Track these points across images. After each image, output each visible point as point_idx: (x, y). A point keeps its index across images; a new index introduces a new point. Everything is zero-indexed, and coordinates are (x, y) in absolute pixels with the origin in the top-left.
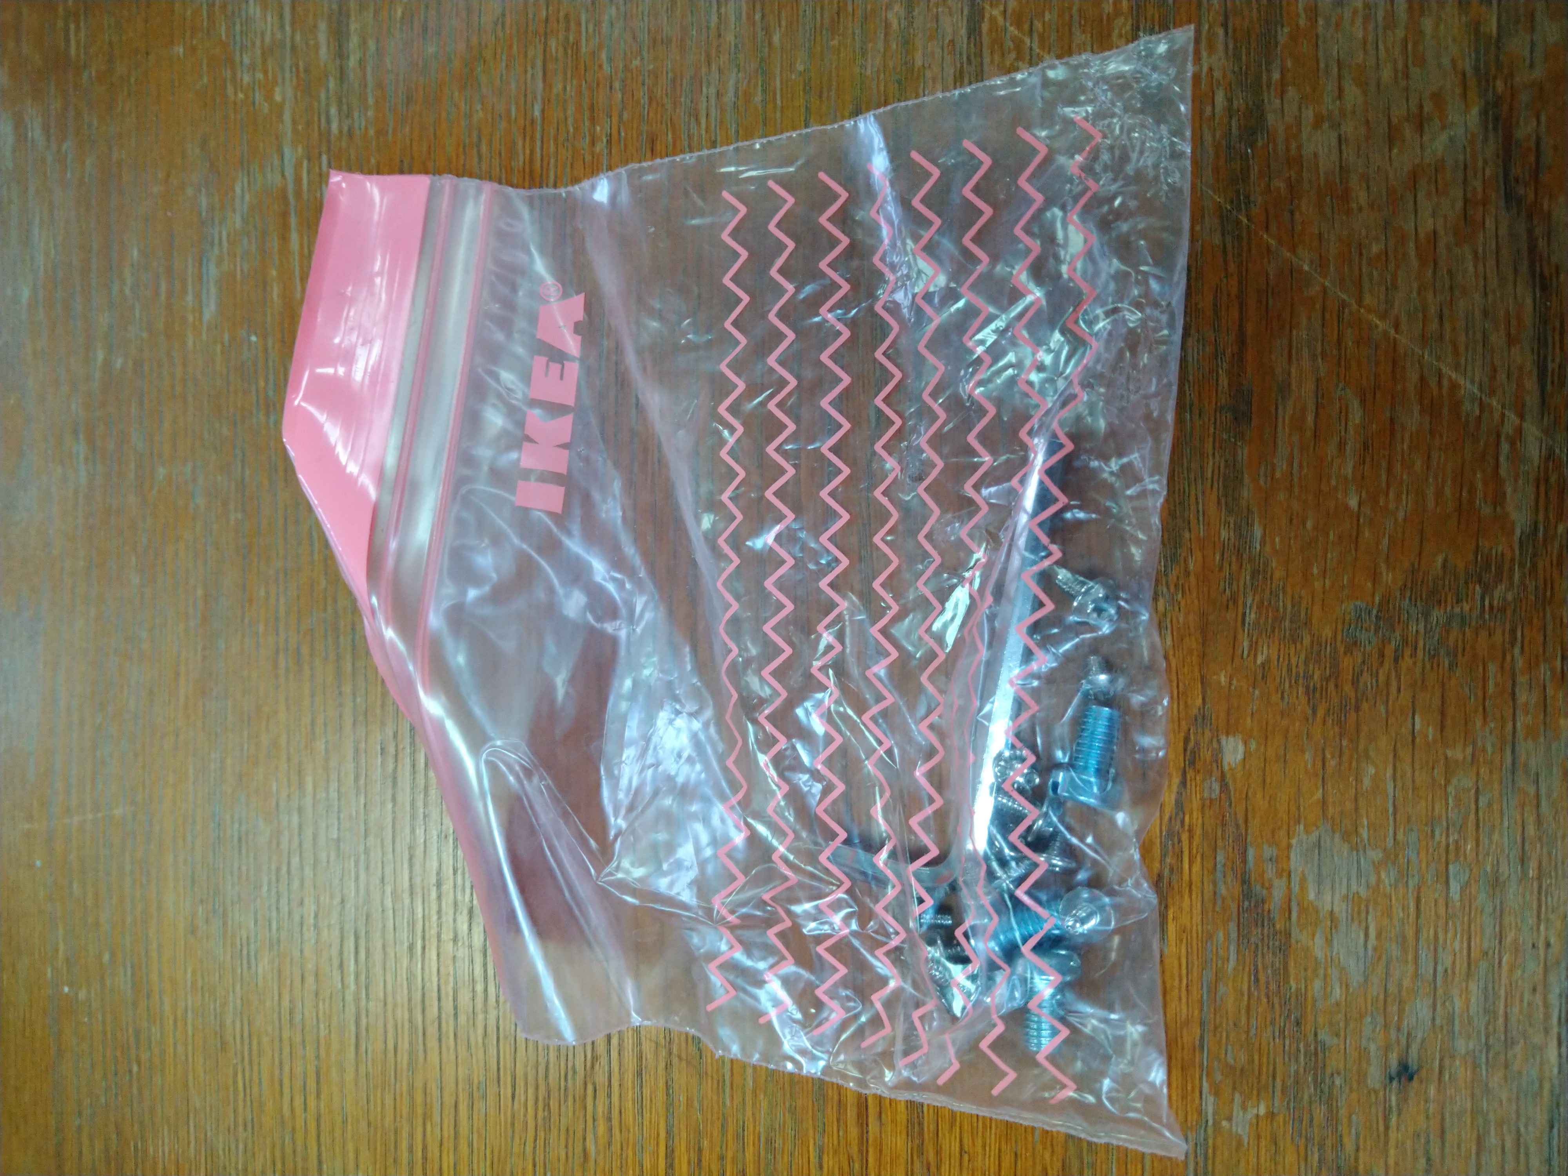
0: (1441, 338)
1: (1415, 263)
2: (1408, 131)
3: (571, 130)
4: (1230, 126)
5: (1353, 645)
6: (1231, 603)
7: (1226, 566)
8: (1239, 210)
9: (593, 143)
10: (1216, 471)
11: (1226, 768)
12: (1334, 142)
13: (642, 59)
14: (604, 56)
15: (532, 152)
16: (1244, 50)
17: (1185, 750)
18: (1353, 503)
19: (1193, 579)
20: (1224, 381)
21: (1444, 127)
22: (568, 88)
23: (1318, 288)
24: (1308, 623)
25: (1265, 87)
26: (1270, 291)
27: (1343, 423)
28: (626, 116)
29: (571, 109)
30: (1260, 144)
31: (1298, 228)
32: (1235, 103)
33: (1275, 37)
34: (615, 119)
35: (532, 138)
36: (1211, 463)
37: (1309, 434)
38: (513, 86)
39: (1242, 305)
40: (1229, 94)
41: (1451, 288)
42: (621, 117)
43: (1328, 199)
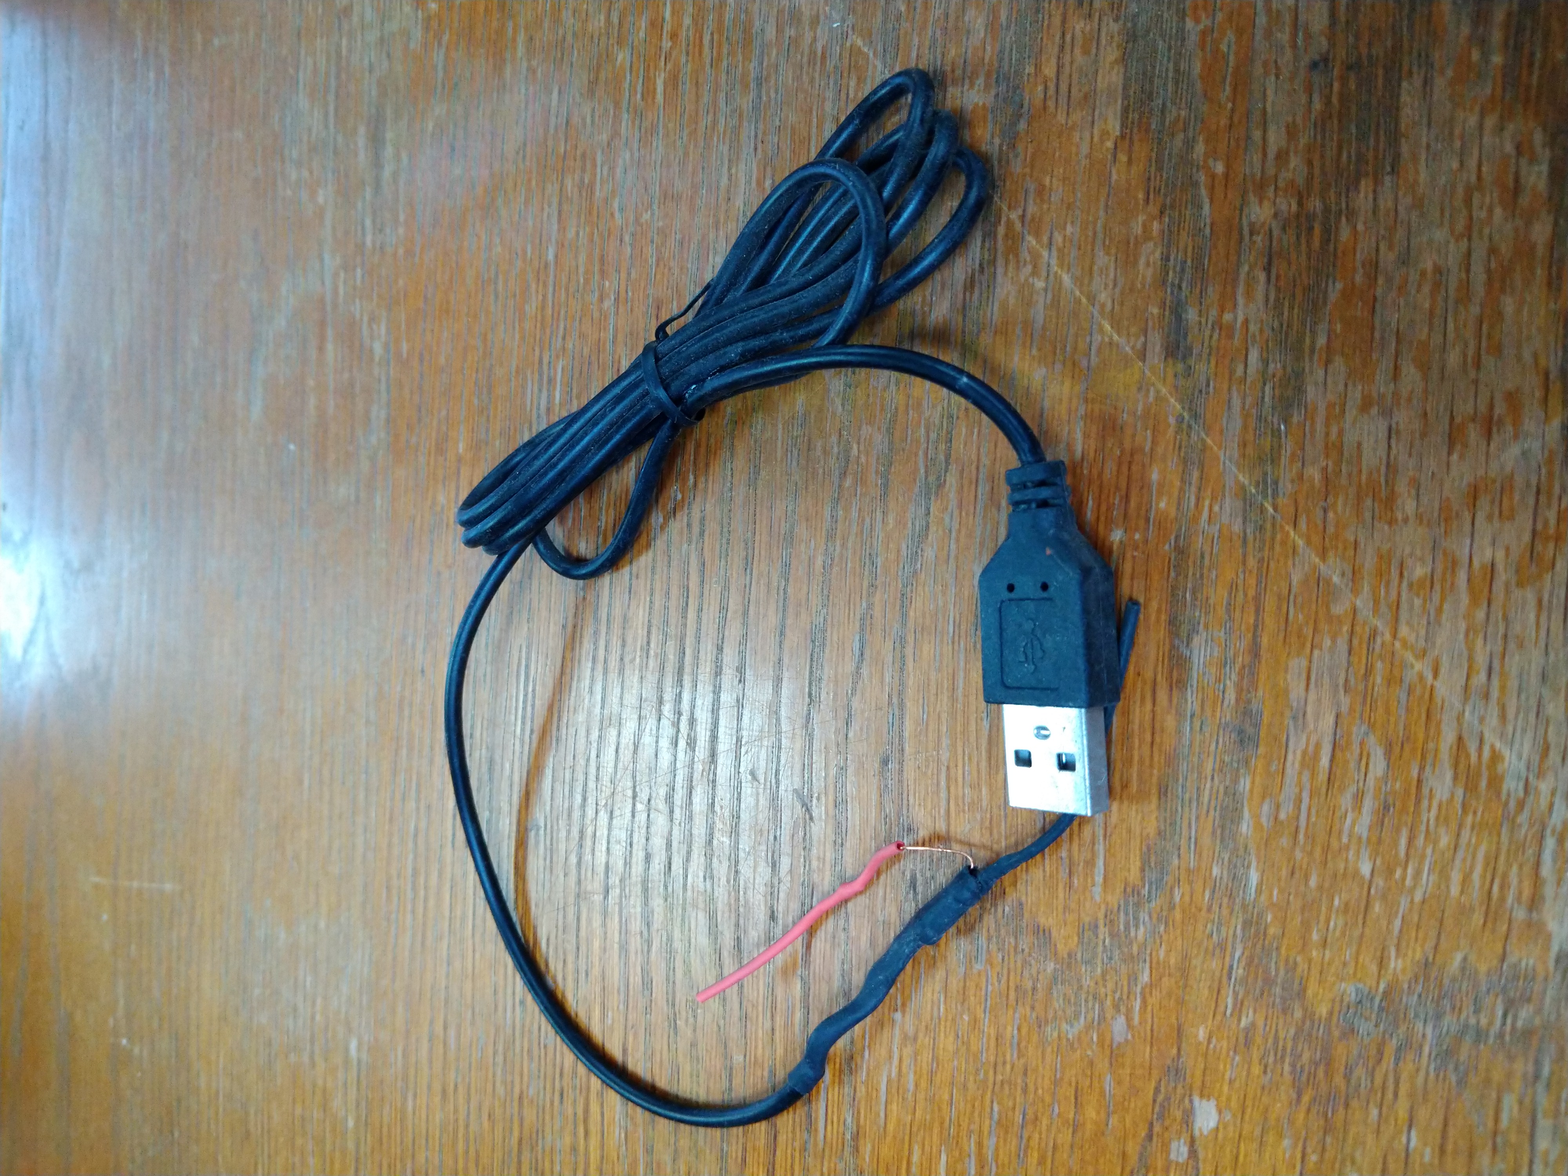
0: (1487, 696)
1: (1465, 599)
2: (1473, 434)
3: (582, 280)
4: (1263, 393)
5: (1350, 1031)
6: (1218, 951)
7: (1215, 908)
8: (1265, 496)
9: (601, 299)
10: (1214, 796)
11: (1197, 1133)
12: (1383, 434)
13: (652, 215)
14: (616, 205)
15: (544, 296)
16: (1287, 304)
17: (1154, 1101)
18: (1365, 869)
19: (1178, 915)
20: (1231, 695)
21: (1516, 437)
22: (581, 234)
23: (1348, 605)
24: (1302, 993)
25: (1307, 350)
26: (1292, 597)
27: (1362, 774)
28: (633, 275)
29: (582, 258)
30: (1295, 419)
31: (1331, 529)
32: (1272, 366)
33: (1326, 292)
34: (623, 275)
35: (545, 285)
36: (1208, 786)
37: (1323, 777)
38: (530, 223)
39: (1258, 610)
40: (1265, 355)
41: (1505, 636)
42: (629, 274)
43: (1369, 502)
